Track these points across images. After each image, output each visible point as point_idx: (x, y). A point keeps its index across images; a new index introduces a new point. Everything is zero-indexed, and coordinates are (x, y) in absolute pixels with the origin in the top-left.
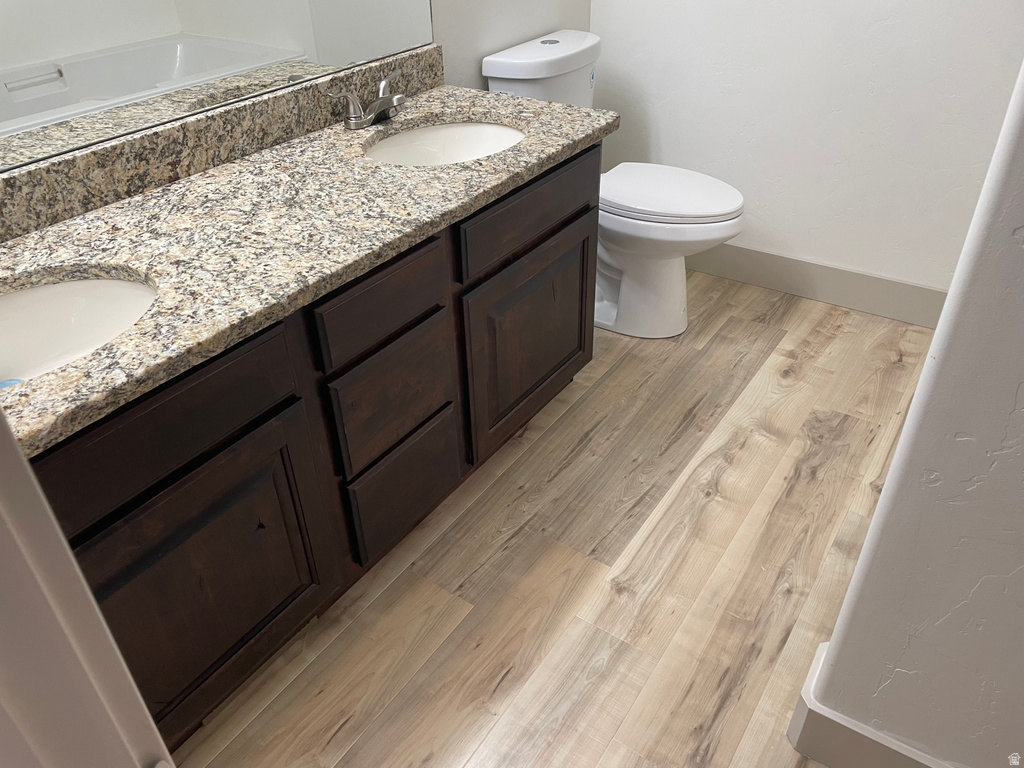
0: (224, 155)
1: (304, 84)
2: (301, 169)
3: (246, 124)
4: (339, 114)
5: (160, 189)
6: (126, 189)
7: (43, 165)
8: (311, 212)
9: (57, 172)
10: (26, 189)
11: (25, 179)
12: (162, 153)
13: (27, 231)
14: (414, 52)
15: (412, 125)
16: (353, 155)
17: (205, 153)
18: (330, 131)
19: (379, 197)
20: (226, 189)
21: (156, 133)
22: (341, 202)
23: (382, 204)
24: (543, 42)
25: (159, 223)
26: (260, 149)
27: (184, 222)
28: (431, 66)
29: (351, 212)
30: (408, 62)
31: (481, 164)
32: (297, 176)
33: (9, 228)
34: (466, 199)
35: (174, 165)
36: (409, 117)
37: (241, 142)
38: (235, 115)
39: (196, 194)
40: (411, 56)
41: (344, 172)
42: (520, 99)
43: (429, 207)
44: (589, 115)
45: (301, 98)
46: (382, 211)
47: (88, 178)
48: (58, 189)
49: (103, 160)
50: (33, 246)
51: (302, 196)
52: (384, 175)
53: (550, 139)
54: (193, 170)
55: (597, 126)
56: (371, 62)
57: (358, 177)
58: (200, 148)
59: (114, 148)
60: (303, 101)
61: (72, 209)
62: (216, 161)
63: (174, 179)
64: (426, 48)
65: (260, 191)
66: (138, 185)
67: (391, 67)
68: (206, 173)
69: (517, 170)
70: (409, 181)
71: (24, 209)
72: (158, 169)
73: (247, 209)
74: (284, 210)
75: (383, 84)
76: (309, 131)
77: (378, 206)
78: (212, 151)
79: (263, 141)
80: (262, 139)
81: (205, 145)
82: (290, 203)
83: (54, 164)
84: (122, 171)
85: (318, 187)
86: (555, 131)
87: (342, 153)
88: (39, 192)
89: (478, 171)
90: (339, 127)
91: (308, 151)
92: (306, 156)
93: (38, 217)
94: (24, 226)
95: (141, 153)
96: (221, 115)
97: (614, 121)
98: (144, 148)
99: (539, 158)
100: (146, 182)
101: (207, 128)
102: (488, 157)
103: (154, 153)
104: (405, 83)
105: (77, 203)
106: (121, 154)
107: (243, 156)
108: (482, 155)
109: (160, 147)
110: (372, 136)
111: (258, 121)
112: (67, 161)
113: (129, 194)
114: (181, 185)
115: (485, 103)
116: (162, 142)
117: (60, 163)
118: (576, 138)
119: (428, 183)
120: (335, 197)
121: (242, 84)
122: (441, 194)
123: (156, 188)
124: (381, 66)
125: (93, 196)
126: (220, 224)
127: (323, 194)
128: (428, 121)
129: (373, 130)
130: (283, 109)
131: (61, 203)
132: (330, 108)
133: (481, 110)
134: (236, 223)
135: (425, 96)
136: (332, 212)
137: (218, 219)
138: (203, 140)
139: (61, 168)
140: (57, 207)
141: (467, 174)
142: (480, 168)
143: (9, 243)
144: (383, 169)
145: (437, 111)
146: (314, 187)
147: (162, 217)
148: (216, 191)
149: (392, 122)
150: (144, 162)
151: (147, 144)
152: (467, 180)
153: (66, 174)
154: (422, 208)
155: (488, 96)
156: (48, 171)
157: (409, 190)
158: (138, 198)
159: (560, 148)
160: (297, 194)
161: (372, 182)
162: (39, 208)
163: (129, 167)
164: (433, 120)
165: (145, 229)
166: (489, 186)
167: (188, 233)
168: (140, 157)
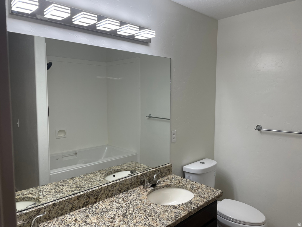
0: (110, 195)
1: (134, 175)
2: (129, 202)
3: (117, 187)
4: (142, 183)
5: (91, 206)
6: (82, 205)
7: (64, 199)
8: (129, 220)
9: (66, 201)
10: (57, 206)
11: (58, 203)
12: (94, 196)
13: (54, 218)
14: (164, 166)
15: (161, 187)
16: (144, 198)
17: (105, 195)
18: (139, 188)
19: (149, 216)
20: (108, 207)
21: (94, 190)
22: (138, 217)
23: (150, 220)
24: (200, 163)
25: (88, 219)
26: (119, 194)
27: (95, 219)
28: (169, 169)
29: (140, 222)
30: (163, 169)
31: (180, 207)
32: (128, 205)
33: (50, 217)
34: (174, 221)
35: (96, 198)
36: (161, 185)
37: (115, 191)
38: (115, 185)
39: (100, 209)
40: (164, 167)
41: (141, 205)
42: (193, 182)
43: (163, 222)
44: (213, 191)
45: (133, 179)
46: (149, 223)
47: (74, 203)
48: (65, 206)
49: (79, 198)
50: (54, 224)
51: (128, 213)
52: (152, 207)
53: (201, 199)
54: (101, 199)
55: (215, 196)
56: (153, 169)
57: (144, 207)
58: (104, 194)
59: (82, 194)
60: (133, 180)
61: (67, 211)
62: (107, 197)
63: (95, 203)
64: (168, 165)
65: (117, 209)
66: (85, 205)
67: (158, 170)
68: (104, 201)
69: (191, 211)
70: (158, 211)
71: (55, 212)
72: (92, 200)
73: (112, 216)
74: (122, 218)
75: (155, 175)
76: (133, 188)
77: (148, 220)
78: (107, 195)
79: (121, 191)
80: (121, 190)
81: (105, 193)
82: (124, 216)
83: (66, 199)
84: (82, 201)
85: (133, 210)
86: (203, 196)
87: (141, 197)
88: (61, 206)
89: (179, 209)
90: (142, 187)
91: (132, 195)
92: (131, 197)
93: (58, 214)
94: (54, 216)
95: (88, 196)
96: (111, 185)
97: (221, 194)
98: (90, 194)
99: (197, 206)
100: (88, 203)
101: (107, 188)
102: (182, 204)
103: (92, 196)
104: (161, 174)
105: (69, 210)
106: (84, 196)
107: (115, 195)
108: (180, 203)
109: (94, 194)
110: (150, 191)
111: (121, 186)
112: (70, 199)
113: (83, 207)
114: (97, 205)
115: (183, 182)
116: (95, 192)
117: (68, 199)
118: (209, 200)
119: (164, 212)
120: (137, 215)
121: (119, 168)
122: (167, 218)
123: (90, 205)
124: (155, 170)
125: (74, 208)
126: (104, 222)
127: (133, 213)
128: (166, 186)
129: (151, 188)
130: (127, 182)
131: (65, 210)
132: (140, 182)
133: (182, 185)
134: (108, 222)
135: (166, 178)
136: (135, 221)
137: (104, 219)
138: (105, 191)
139: (68, 200)
140: (64, 211)
141: (175, 210)
142: (179, 208)
143: (49, 221)
144: (152, 205)
145: (169, 184)
146: (132, 210)
147: (89, 216)
148: (106, 208)
149: (156, 186)
150: (89, 198)
151: (91, 193)
152: (175, 213)
153: (69, 202)
154: (161, 223)
155: (184, 180)
156: (64, 201)
157: (158, 214)
158: (85, 208)
159: (204, 203)
160: (126, 212)
161: (148, 210)
162: (59, 211)
163: (85, 199)
164: (168, 186)
165: (84, 221)
166: (182, 216)
167: (95, 224)
168: (88, 197)
